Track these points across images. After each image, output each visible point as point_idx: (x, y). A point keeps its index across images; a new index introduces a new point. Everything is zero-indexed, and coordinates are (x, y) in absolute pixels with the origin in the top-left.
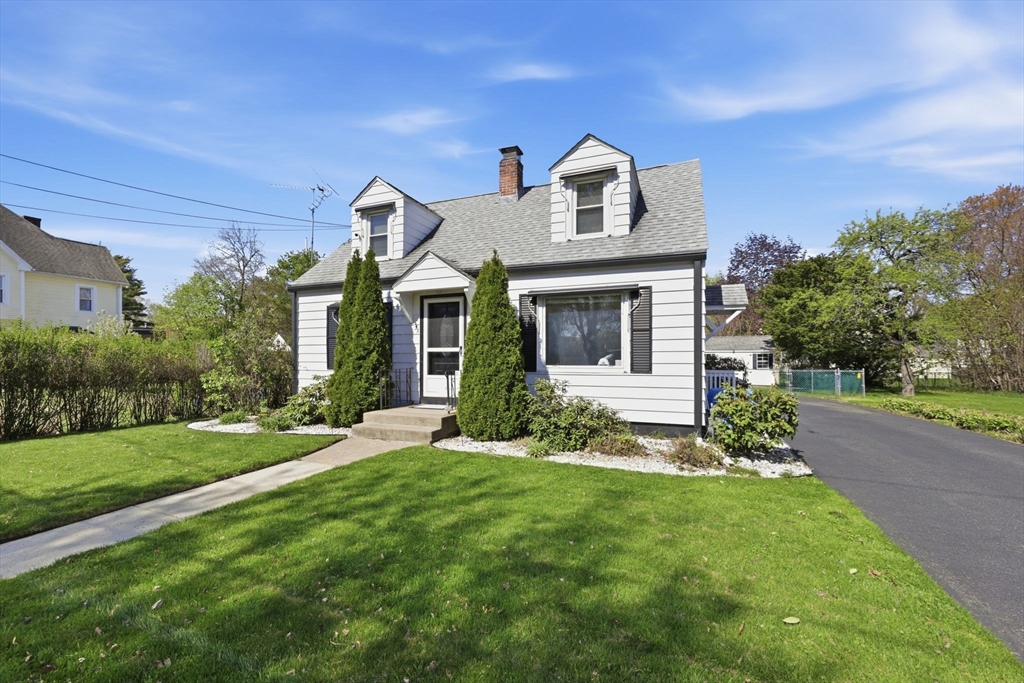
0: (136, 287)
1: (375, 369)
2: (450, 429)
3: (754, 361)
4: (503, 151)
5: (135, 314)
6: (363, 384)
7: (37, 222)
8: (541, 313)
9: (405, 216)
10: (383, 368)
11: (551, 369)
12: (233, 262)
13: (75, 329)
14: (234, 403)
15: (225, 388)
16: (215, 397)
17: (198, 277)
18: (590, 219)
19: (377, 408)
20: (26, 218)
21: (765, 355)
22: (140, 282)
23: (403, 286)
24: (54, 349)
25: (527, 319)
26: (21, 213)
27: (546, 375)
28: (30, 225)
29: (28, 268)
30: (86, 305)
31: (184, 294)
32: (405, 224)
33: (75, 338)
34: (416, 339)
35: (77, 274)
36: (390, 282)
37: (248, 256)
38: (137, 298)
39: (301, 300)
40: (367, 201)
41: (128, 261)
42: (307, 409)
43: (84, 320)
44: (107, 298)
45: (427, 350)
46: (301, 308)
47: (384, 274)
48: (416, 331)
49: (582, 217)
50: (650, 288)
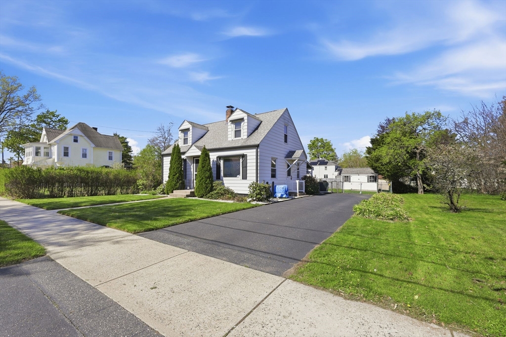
0: (128, 149)
1: (178, 178)
2: (192, 194)
3: (368, 179)
4: (228, 107)
5: (128, 160)
6: (174, 182)
7: (96, 129)
8: (222, 162)
9: (192, 132)
10: (180, 178)
11: (224, 179)
12: (161, 139)
13: (106, 167)
14: (146, 188)
15: (143, 185)
16: (140, 187)
17: (148, 146)
18: (238, 133)
19: (178, 190)
20: (93, 128)
21: (373, 176)
22: (130, 147)
23: (187, 155)
24: (101, 173)
25: (218, 164)
26: (92, 127)
27: (223, 180)
28: (94, 130)
29: (94, 146)
30: (110, 158)
31: (143, 152)
32: (192, 134)
33: (107, 170)
34: (192, 170)
35: (108, 147)
36: (184, 153)
37: (167, 137)
38: (129, 154)
39: (164, 158)
40: (183, 128)
41: (126, 138)
42: (161, 190)
43: (109, 163)
44: (117, 155)
45: (195, 173)
46: (164, 161)
47: (182, 151)
48: (192, 168)
49: (237, 133)
50: (246, 155)
